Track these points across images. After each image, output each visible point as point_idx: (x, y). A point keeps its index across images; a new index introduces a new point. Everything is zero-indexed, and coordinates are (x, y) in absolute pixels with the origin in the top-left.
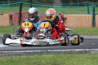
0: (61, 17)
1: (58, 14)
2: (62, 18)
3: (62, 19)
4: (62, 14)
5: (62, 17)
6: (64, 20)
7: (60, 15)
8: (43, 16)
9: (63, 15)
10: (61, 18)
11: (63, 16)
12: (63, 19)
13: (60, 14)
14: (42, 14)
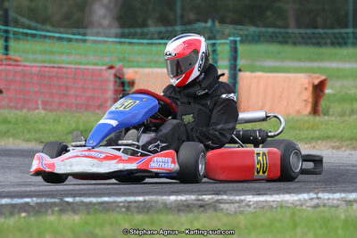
0: (116, 76)
1: (104, 68)
2: (118, 80)
3: (118, 84)
4: (118, 65)
5: (120, 78)
6: (127, 88)
7: (113, 71)
8: (49, 72)
9: (121, 69)
10: (116, 82)
11: (123, 74)
12: (123, 84)
13: (111, 67)
14: (46, 67)
